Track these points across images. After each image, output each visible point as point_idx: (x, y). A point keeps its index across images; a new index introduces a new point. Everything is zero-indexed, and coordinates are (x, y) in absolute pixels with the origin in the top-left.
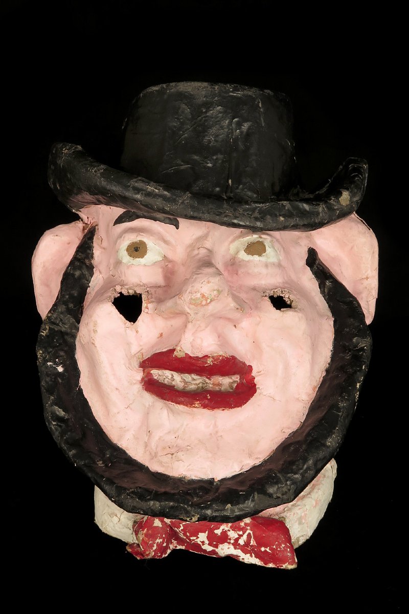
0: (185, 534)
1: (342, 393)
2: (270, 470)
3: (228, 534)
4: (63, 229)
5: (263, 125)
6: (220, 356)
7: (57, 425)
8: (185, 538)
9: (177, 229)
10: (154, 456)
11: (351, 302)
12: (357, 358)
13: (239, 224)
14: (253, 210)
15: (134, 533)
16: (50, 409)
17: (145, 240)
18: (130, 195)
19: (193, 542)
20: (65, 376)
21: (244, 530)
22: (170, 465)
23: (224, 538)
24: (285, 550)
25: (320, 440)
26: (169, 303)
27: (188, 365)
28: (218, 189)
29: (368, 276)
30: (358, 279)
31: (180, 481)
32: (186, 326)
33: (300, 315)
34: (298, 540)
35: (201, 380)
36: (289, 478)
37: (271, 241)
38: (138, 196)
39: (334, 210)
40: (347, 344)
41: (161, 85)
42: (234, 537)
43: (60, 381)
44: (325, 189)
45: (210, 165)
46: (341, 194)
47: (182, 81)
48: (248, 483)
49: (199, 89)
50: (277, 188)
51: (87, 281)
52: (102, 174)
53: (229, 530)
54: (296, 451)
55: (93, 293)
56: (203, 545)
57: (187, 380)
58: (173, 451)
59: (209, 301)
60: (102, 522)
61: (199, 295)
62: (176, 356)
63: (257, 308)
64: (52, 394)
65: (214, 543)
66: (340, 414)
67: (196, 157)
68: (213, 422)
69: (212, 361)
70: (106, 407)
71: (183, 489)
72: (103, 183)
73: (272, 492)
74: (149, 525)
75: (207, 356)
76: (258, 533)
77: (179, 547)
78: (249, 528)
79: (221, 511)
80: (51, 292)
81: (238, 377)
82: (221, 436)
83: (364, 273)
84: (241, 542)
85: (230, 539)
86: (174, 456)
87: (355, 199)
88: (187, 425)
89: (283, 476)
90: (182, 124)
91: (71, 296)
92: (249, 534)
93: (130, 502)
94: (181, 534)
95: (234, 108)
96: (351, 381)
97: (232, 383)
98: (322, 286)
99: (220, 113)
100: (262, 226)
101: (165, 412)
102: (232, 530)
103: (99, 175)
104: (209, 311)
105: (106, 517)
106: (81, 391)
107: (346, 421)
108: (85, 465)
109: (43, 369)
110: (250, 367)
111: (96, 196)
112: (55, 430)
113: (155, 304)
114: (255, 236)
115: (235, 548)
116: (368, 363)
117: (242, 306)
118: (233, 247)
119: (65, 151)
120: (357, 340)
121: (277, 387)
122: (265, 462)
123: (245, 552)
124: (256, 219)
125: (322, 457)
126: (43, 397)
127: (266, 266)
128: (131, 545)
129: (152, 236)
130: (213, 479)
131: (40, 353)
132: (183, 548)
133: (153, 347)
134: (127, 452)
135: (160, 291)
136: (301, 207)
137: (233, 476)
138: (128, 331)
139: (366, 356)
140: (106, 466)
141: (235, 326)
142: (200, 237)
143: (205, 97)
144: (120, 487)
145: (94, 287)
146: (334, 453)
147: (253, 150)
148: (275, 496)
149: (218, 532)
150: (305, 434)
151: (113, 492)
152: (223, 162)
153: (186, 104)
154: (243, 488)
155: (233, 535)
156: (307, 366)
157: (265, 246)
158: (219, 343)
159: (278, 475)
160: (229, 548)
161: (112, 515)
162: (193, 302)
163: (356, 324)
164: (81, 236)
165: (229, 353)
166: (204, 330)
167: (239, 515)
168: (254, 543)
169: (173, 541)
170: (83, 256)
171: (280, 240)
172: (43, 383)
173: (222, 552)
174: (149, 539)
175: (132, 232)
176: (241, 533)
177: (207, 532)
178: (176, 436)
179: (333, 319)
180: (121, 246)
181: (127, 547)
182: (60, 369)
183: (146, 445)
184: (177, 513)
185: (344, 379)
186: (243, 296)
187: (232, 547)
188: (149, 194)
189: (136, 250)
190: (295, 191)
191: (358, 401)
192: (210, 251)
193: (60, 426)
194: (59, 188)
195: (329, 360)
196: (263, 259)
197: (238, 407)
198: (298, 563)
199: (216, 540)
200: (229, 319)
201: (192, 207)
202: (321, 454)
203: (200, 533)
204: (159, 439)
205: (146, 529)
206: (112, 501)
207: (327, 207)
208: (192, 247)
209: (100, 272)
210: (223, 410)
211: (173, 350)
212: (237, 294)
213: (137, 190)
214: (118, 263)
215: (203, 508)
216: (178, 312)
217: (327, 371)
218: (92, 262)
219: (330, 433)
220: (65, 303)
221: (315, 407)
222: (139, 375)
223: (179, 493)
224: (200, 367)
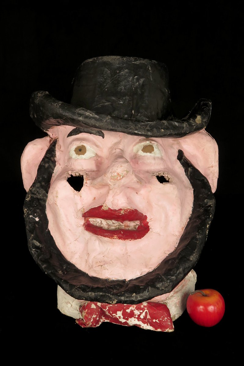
0: (109, 313)
1: (199, 230)
2: (158, 274)
3: (134, 312)
4: (38, 141)
5: (152, 80)
6: (128, 209)
7: (35, 251)
8: (109, 314)
9: (103, 138)
10: (91, 267)
11: (203, 180)
12: (207, 211)
13: (138, 133)
14: (146, 126)
15: (80, 313)
16: (31, 242)
17: (85, 145)
18: (76, 118)
19: (114, 317)
20: (40, 223)
21: (143, 309)
22: (100, 272)
23: (132, 315)
24: (167, 321)
25: (186, 257)
26: (99, 180)
27: (110, 215)
28: (126, 116)
29: (213, 165)
30: (207, 167)
31: (106, 281)
32: (108, 193)
33: (174, 186)
34: (174, 316)
35: (117, 224)
36: (169, 278)
37: (157, 145)
38: (81, 118)
39: (192, 126)
40: (201, 203)
41: (93, 58)
42: (138, 314)
43: (37, 226)
44: (187, 117)
45: (121, 102)
46: (196, 117)
47: (105, 56)
48: (145, 282)
49: (115, 60)
50: (160, 116)
51: (52, 169)
52: (60, 106)
53: (135, 310)
54: (173, 263)
55: (56, 176)
56: (120, 318)
57: (109, 224)
58: (102, 264)
59: (121, 177)
60: (62, 308)
61: (116, 174)
62: (103, 210)
63: (149, 182)
64: (32, 233)
65: (126, 317)
66: (198, 242)
67: (113, 98)
68: (125, 247)
69: (124, 212)
70: (63, 239)
71: (108, 285)
72: (60, 111)
73: (159, 286)
74: (88, 307)
75: (121, 209)
76: (151, 311)
77: (106, 321)
78: (146, 308)
79: (130, 297)
80: (32, 177)
81: (139, 222)
82: (129, 255)
83: (210, 163)
84: (142, 317)
85: (135, 315)
86: (102, 267)
87: (204, 120)
88: (110, 249)
89: (165, 277)
90: (106, 79)
91: (43, 178)
92: (146, 312)
93: (77, 293)
94: (107, 312)
95: (135, 70)
96: (204, 224)
97: (136, 225)
98: (186, 171)
99: (127, 73)
100: (151, 134)
101: (97, 242)
102: (137, 310)
103: (58, 107)
104: (122, 183)
105: (64, 305)
106: (49, 232)
107: (201, 246)
108: (51, 273)
109: (27, 219)
110: (146, 216)
111: (57, 120)
112: (34, 254)
113: (91, 181)
114: (148, 142)
115: (138, 320)
116: (214, 214)
117: (140, 181)
118: (135, 149)
119: (39, 95)
120: (207, 201)
121: (161, 228)
122: (155, 270)
123: (144, 323)
124: (148, 130)
125: (188, 267)
126: (27, 235)
127: (154, 159)
128: (78, 320)
129: (89, 142)
130: (125, 280)
131: (25, 210)
132: (109, 321)
133: (90, 205)
134: (76, 265)
135: (93, 173)
136: (174, 124)
137: (137, 278)
138: (76, 196)
139: (212, 210)
140: (64, 273)
141: (137, 193)
142: (116, 143)
143: (118, 64)
144: (72, 284)
145: (56, 173)
146: (194, 265)
147: (146, 94)
148: (161, 289)
149: (128, 311)
150: (177, 254)
151: (68, 288)
152: (129, 100)
153: (107, 69)
154: (143, 285)
155: (137, 312)
156: (178, 215)
157: (153, 147)
158: (128, 202)
159: (162, 277)
160: (135, 320)
161: (67, 303)
162: (113, 178)
163: (206, 192)
164: (49, 145)
165: (133, 208)
166: (119, 194)
167: (140, 299)
168: (149, 317)
169: (102, 317)
170: (50, 155)
171: (162, 145)
172: (27, 227)
173: (131, 323)
174: (88, 315)
175: (78, 141)
176: (141, 311)
177: (122, 311)
178: (104, 255)
179: (193, 189)
180: (71, 149)
181: (76, 321)
182: (37, 219)
183: (86, 261)
184: (104, 299)
185: (199, 223)
186: (141, 176)
187: (136, 320)
188: (86, 117)
189: (80, 150)
190: (170, 118)
191: (208, 235)
192: (122, 150)
193: (37, 252)
194: (36, 117)
195: (191, 213)
196: (152, 155)
197: (139, 239)
198: (175, 329)
199: (128, 316)
200: (133, 189)
201: (112, 124)
202: (187, 265)
203: (118, 312)
204: (94, 258)
205: (87, 310)
206: (67, 293)
207: (189, 124)
208: (112, 148)
209: (60, 165)
210: (130, 240)
211: (102, 206)
212: (138, 175)
213: (80, 115)
214: (70, 158)
215: (119, 296)
216: (104, 184)
217: (190, 219)
218: (55, 159)
219: (192, 253)
220: (40, 182)
221: (183, 238)
222: (82, 222)
223: (105, 288)
224: (117, 215)
